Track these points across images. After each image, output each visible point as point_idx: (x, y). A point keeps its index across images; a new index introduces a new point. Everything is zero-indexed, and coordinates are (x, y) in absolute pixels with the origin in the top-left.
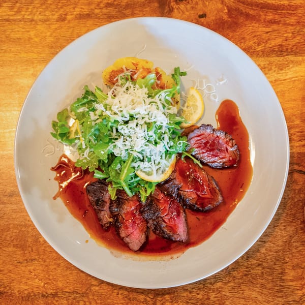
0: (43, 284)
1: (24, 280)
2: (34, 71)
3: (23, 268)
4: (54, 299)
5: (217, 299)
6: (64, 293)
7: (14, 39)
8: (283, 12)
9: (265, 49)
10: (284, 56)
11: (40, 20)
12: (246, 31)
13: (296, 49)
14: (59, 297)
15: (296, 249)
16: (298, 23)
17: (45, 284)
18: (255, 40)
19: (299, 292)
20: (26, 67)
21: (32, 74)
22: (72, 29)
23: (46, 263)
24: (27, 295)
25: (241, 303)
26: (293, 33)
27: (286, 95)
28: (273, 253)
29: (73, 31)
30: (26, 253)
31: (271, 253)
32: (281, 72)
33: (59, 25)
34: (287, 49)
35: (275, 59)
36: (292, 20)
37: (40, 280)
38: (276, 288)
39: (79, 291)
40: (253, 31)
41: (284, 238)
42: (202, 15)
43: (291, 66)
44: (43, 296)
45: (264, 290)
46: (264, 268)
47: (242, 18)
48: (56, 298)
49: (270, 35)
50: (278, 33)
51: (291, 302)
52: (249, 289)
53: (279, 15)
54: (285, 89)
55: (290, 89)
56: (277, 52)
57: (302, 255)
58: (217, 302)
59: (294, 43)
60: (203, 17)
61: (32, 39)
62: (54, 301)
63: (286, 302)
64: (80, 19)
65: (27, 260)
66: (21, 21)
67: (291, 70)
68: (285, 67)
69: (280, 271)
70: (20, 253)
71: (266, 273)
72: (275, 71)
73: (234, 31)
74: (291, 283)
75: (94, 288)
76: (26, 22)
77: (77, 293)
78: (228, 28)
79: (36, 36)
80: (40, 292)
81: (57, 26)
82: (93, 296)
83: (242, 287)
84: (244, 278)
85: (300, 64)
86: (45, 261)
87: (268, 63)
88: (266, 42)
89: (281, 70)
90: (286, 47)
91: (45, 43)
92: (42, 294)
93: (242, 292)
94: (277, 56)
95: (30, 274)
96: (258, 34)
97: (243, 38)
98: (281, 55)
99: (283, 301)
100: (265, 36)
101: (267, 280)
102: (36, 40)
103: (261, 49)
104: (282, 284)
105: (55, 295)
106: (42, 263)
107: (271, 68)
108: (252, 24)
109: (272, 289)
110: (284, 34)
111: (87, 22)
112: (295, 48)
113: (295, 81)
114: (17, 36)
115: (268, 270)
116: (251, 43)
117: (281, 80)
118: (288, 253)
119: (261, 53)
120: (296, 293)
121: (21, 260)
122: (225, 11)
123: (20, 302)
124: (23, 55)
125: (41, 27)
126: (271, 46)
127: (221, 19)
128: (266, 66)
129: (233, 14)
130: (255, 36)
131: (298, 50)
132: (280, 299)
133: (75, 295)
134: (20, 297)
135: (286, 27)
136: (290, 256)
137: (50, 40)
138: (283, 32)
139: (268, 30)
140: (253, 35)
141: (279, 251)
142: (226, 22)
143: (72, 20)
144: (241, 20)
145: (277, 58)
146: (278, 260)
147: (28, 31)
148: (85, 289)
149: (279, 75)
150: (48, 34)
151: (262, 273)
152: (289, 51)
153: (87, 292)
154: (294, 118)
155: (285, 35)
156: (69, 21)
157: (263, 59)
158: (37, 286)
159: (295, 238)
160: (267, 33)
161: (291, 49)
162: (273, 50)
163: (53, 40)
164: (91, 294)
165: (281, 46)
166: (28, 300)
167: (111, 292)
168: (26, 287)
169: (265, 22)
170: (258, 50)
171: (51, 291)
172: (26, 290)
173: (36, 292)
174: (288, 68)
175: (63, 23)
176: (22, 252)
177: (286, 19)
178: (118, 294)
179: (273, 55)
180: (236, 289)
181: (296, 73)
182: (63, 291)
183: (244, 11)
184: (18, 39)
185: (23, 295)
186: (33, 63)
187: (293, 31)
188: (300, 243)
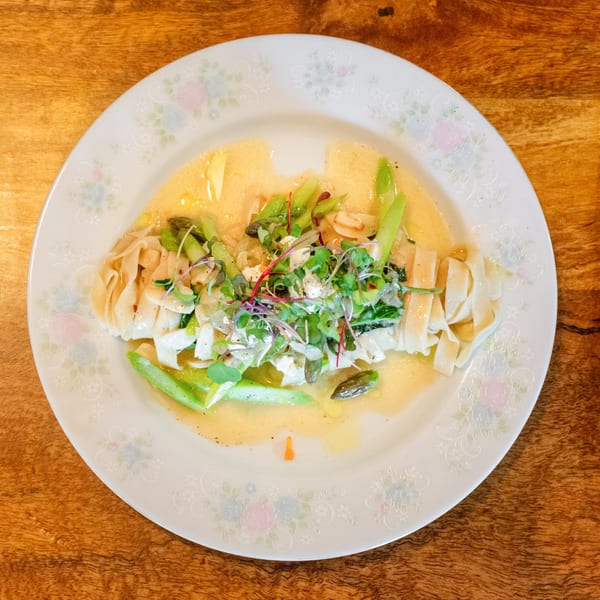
0: (53, 539)
1: (15, 530)
2: (45, 113)
3: (14, 507)
4: (75, 569)
5: (399, 577)
6: (95, 558)
7: (7, 47)
8: (547, 8)
9: (508, 82)
10: (546, 97)
11: (60, 10)
12: (471, 46)
13: (571, 83)
14: (84, 565)
15: (559, 481)
16: (577, 31)
17: (58, 539)
18: (490, 64)
19: (563, 566)
20: (28, 104)
21: (42, 118)
22: (123, 30)
23: (61, 498)
24: (21, 560)
25: (448, 585)
26: (565, 52)
27: (550, 174)
28: (513, 489)
29: (126, 33)
30: (22, 477)
31: (508, 489)
32: (540, 129)
33: (98, 21)
34: (552, 83)
35: (528, 103)
36: (565, 26)
37: (47, 531)
38: (518, 558)
39: (124, 555)
40: (487, 44)
41: (537, 460)
42: (386, 9)
43: (560, 117)
44: (53, 562)
45: (494, 561)
46: (494, 518)
47: (464, 18)
48: (79, 568)
49: (519, 53)
50: (536, 51)
51: (546, 587)
52: (465, 559)
53: (538, 14)
54: (547, 162)
55: (557, 162)
56: (532, 90)
57: (570, 494)
58: (401, 583)
59: (567, 71)
60: (387, 14)
61: (43, 47)
62: (75, 574)
63: (536, 585)
64: (141, 11)
65: (22, 490)
66: (21, 10)
67: (561, 125)
68: (548, 120)
69: (526, 524)
70: (9, 475)
71: (498, 528)
72: (527, 126)
73: (449, 44)
74: (547, 550)
75: (156, 549)
76: (31, 12)
77: (121, 558)
78: (437, 38)
79: (52, 41)
80: (48, 555)
81: (94, 22)
82: (153, 565)
83: (451, 554)
84: (455, 536)
85: (578, 115)
86: (58, 494)
87: (514, 109)
88: (512, 67)
89: (541, 124)
90: (551, 78)
91: (70, 57)
92: (52, 558)
93: (450, 564)
94: (533, 97)
95: (28, 518)
96: (496, 50)
97: (466, 59)
98: (541, 96)
99: (530, 583)
100: (509, 56)
101: (501, 541)
102: (52, 49)
103: (500, 81)
104: (529, 550)
105: (76, 562)
106: (53, 496)
107: (520, 120)
108: (486, 32)
109: (509, 559)
110: (546, 53)
111: (156, 16)
112: (567, 82)
113: (567, 146)
114: (12, 39)
115: (503, 522)
116: (482, 68)
117: (540, 145)
118: (544, 488)
119: (500, 90)
120: (557, 570)
121: (9, 489)
122: (431, 4)
123: (7, 574)
124: (23, 79)
125: (61, 24)
126: (520, 76)
127: (423, 19)
128: (510, 115)
129: (447, 10)
130: (490, 56)
131: (574, 87)
132: (525, 580)
133: (117, 562)
134: (7, 564)
135: (552, 40)
136: (547, 495)
137: (78, 49)
138: (545, 50)
139: (516, 43)
140: (485, 54)
141: (525, 485)
142: (434, 25)
143: (125, 12)
144: (463, 22)
145: (531, 100)
146: (523, 503)
147: (36, 32)
148: (139, 550)
149: (535, 134)
150: (76, 38)
151: (492, 527)
152: (558, 87)
153: (142, 556)
154: (562, 221)
155: (550, 55)
156: (119, 15)
157: (504, 101)
158: (41, 543)
159: (558, 459)
160: (514, 50)
161: (561, 83)
162: (526, 85)
163: (84, 50)
164: (148, 561)
165: (540, 76)
166: (23, 570)
167: (188, 558)
168: (19, 545)
169: (510, 27)
170: (495, 83)
171: (70, 553)
172: (19, 550)
173: (39, 554)
174: (554, 120)
175: (105, 17)
176: (13, 474)
177: (552, 23)
178: (203, 562)
179: (526, 95)
180: (438, 559)
181: (569, 131)
182: (93, 555)
183: (469, 5)
184: (14, 45)
185: (13, 560)
186: (44, 96)
187: (565, 47)
188: (567, 471)
